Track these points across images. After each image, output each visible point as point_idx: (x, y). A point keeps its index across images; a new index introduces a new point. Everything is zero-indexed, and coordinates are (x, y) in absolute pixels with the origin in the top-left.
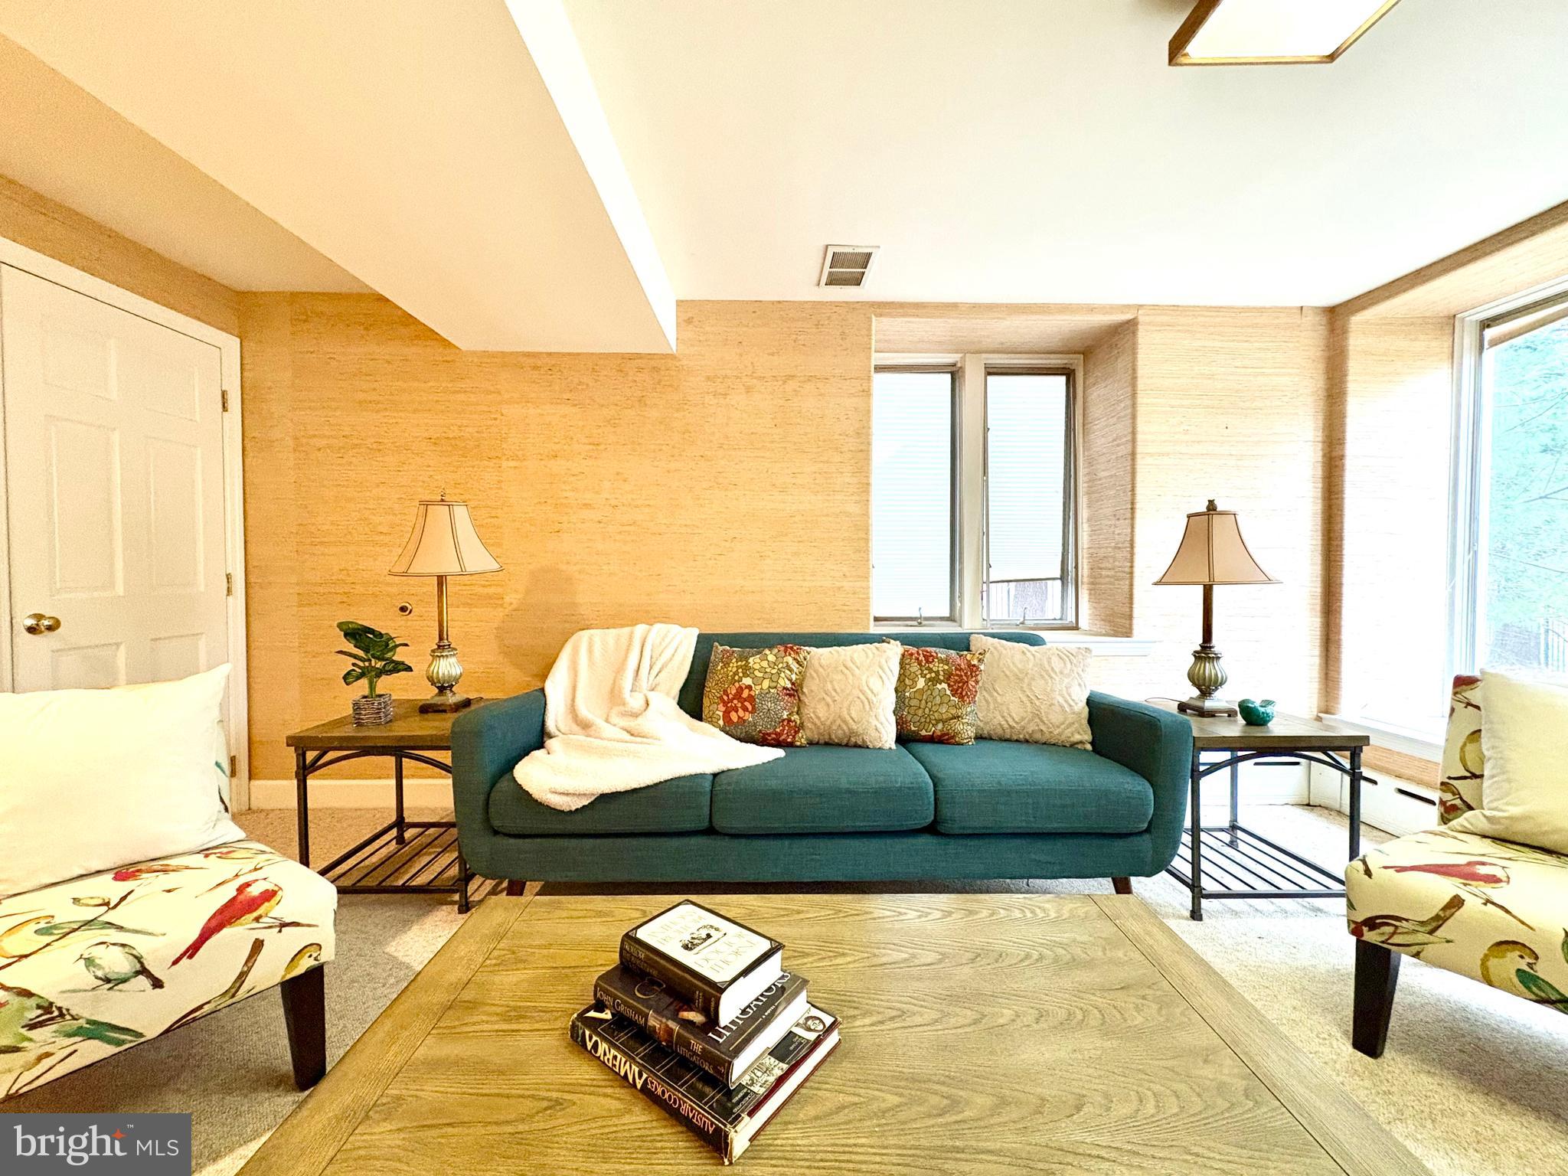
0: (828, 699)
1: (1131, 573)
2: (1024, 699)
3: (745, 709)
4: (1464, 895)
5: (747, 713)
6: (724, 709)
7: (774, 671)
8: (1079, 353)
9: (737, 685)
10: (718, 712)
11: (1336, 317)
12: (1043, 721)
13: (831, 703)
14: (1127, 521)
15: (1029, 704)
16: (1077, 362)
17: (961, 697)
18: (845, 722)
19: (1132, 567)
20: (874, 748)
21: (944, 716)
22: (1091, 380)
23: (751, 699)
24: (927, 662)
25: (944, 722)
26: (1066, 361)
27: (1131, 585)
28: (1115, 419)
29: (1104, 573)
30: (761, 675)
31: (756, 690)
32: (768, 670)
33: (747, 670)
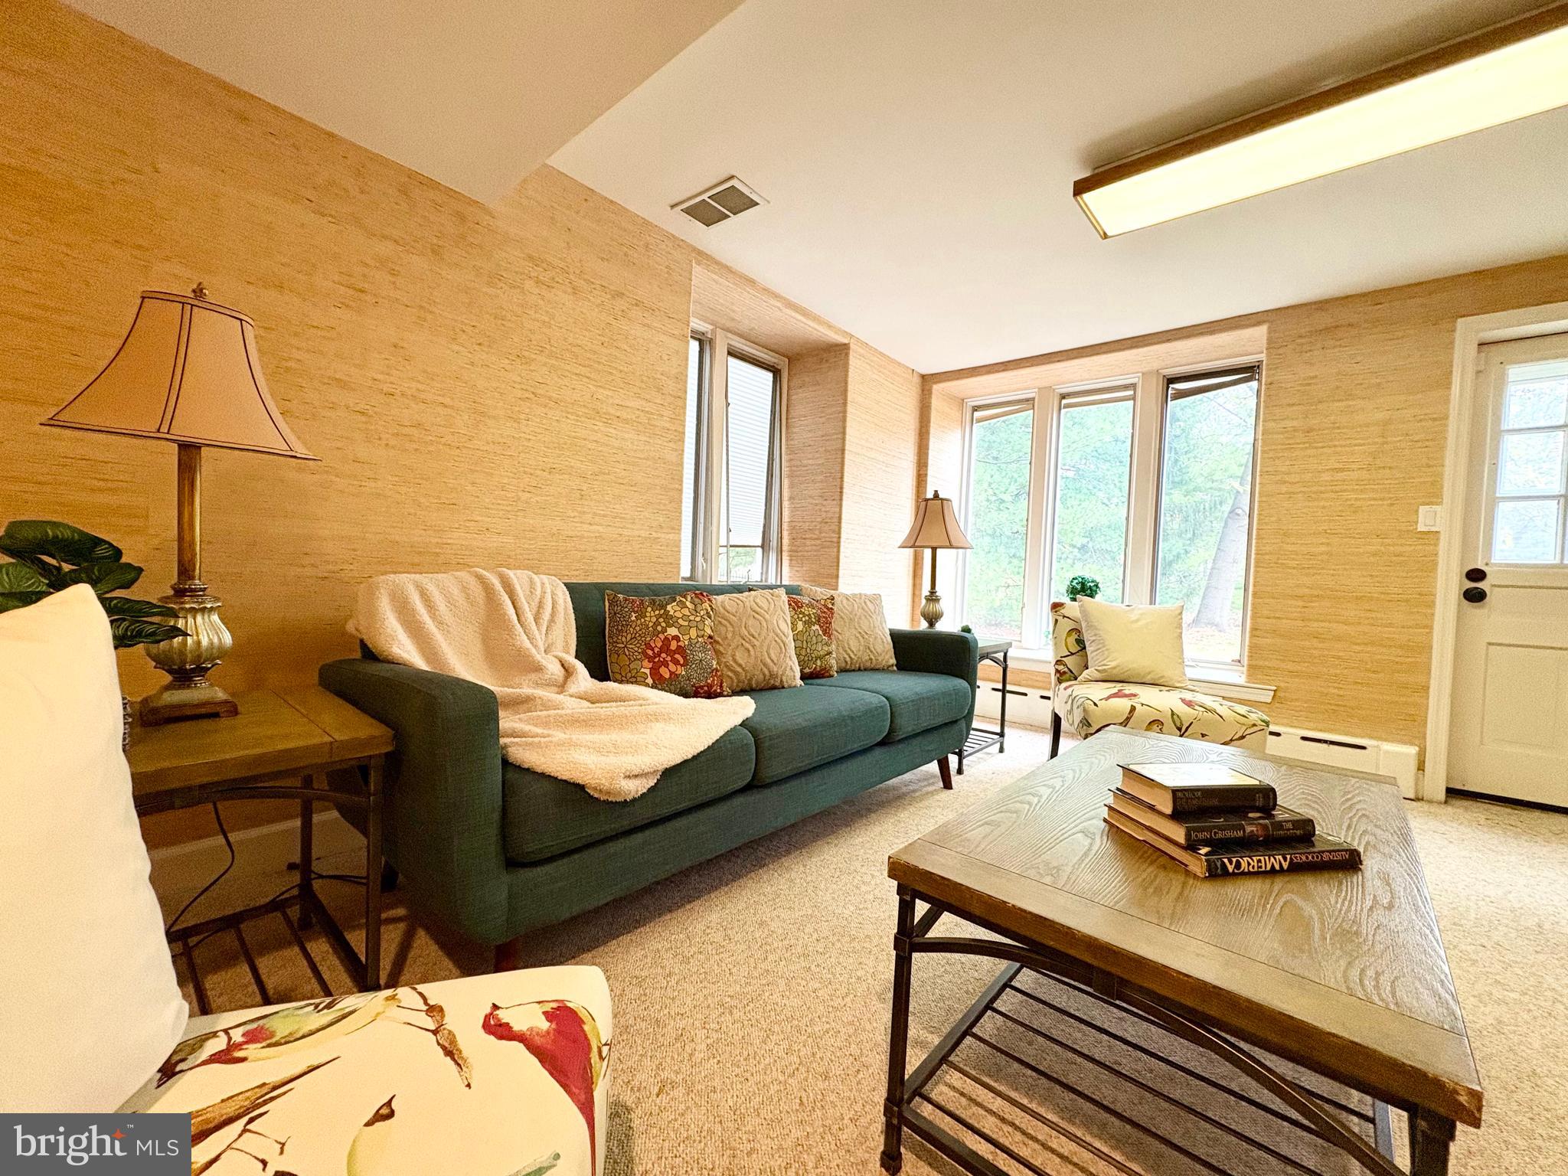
0: (747, 645)
1: (839, 542)
2: (858, 635)
3: (676, 662)
4: (1134, 704)
5: (679, 667)
6: (650, 665)
7: (698, 619)
8: (787, 357)
9: (662, 636)
10: (642, 670)
11: (927, 381)
12: (871, 652)
13: (751, 648)
14: (835, 502)
15: (861, 639)
16: (783, 364)
17: (829, 636)
18: (765, 665)
19: (839, 538)
20: (790, 687)
21: (822, 653)
22: (795, 382)
23: (681, 650)
24: (798, 607)
25: (821, 658)
26: (776, 361)
27: (838, 552)
28: (824, 419)
29: (808, 542)
30: (686, 623)
31: (685, 641)
32: (692, 618)
33: (670, 620)
